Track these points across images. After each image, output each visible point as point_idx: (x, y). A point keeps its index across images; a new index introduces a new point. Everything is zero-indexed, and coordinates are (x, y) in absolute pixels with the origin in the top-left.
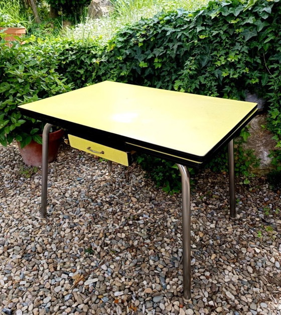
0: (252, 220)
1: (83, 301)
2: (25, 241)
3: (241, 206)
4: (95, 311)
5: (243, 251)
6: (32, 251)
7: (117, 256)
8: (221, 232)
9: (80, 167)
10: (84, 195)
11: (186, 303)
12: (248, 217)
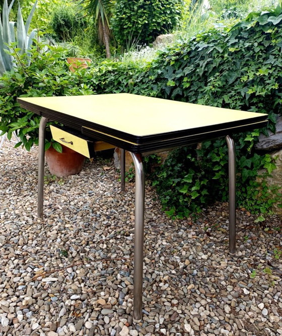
0: (255, 260)
1: (32, 295)
2: (12, 233)
3: (248, 244)
4: (40, 307)
5: (228, 289)
6: (14, 242)
7: (89, 263)
8: (212, 264)
9: (97, 183)
10: (88, 205)
11: (135, 324)
12: (251, 257)
